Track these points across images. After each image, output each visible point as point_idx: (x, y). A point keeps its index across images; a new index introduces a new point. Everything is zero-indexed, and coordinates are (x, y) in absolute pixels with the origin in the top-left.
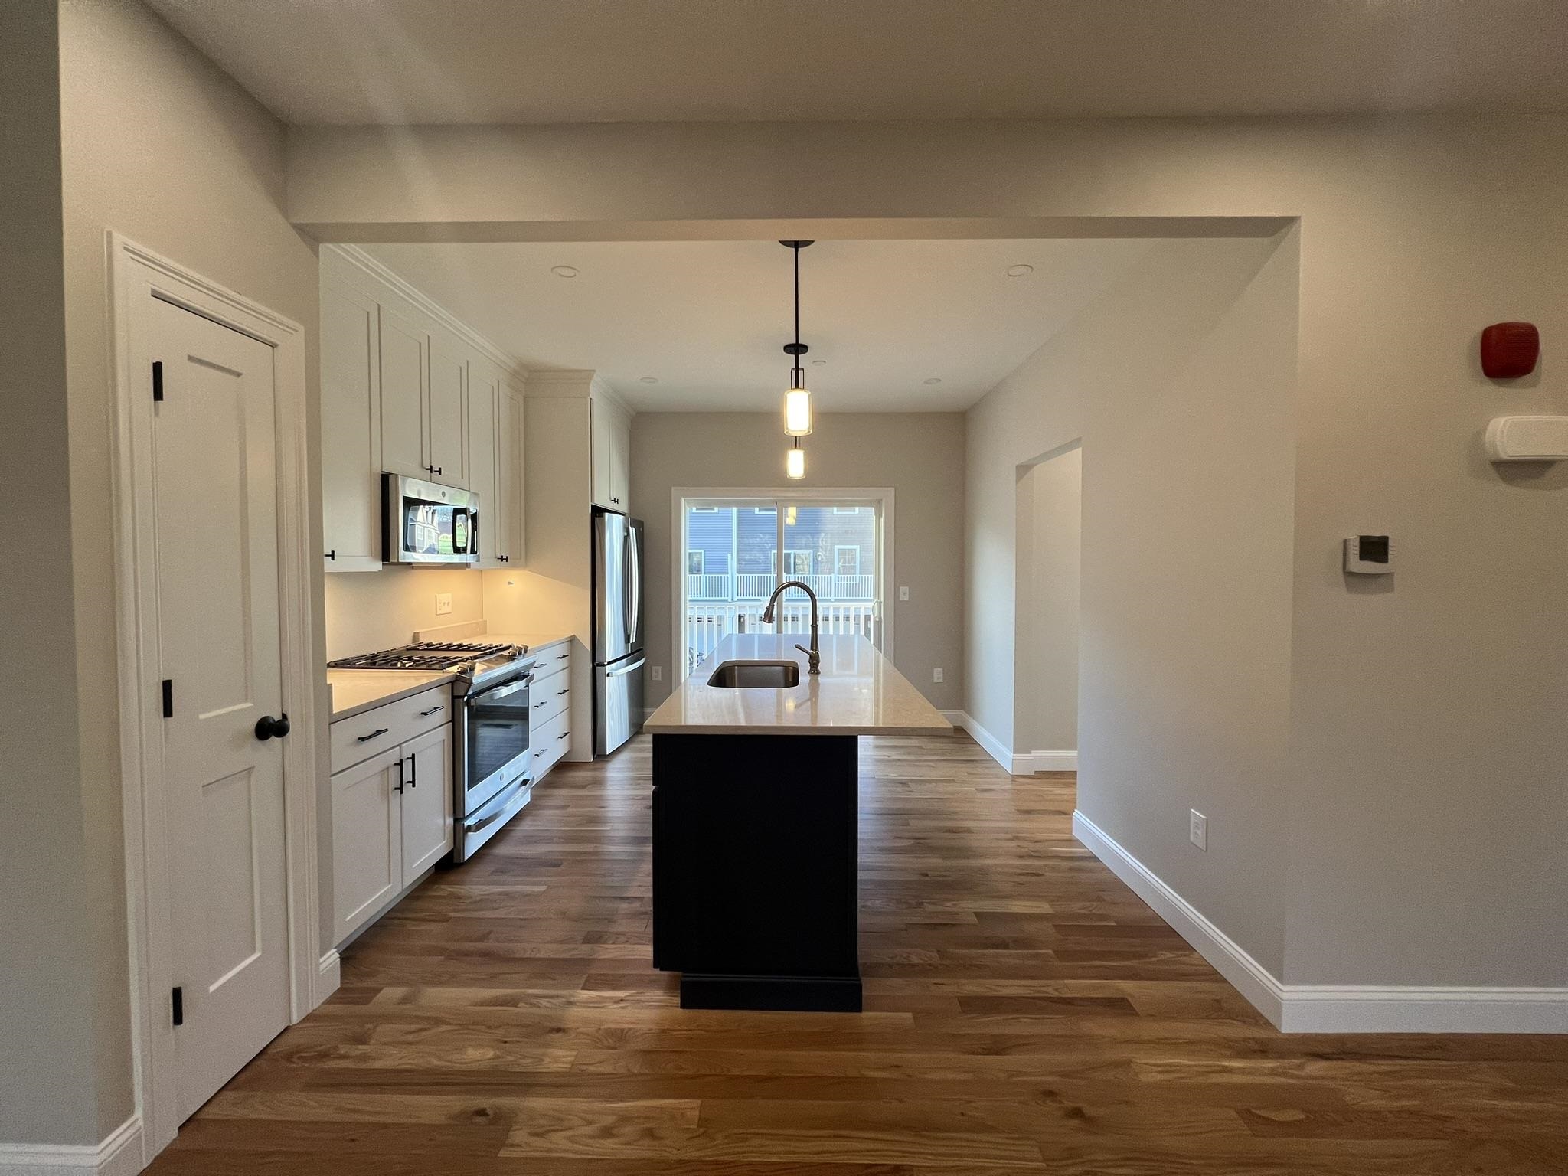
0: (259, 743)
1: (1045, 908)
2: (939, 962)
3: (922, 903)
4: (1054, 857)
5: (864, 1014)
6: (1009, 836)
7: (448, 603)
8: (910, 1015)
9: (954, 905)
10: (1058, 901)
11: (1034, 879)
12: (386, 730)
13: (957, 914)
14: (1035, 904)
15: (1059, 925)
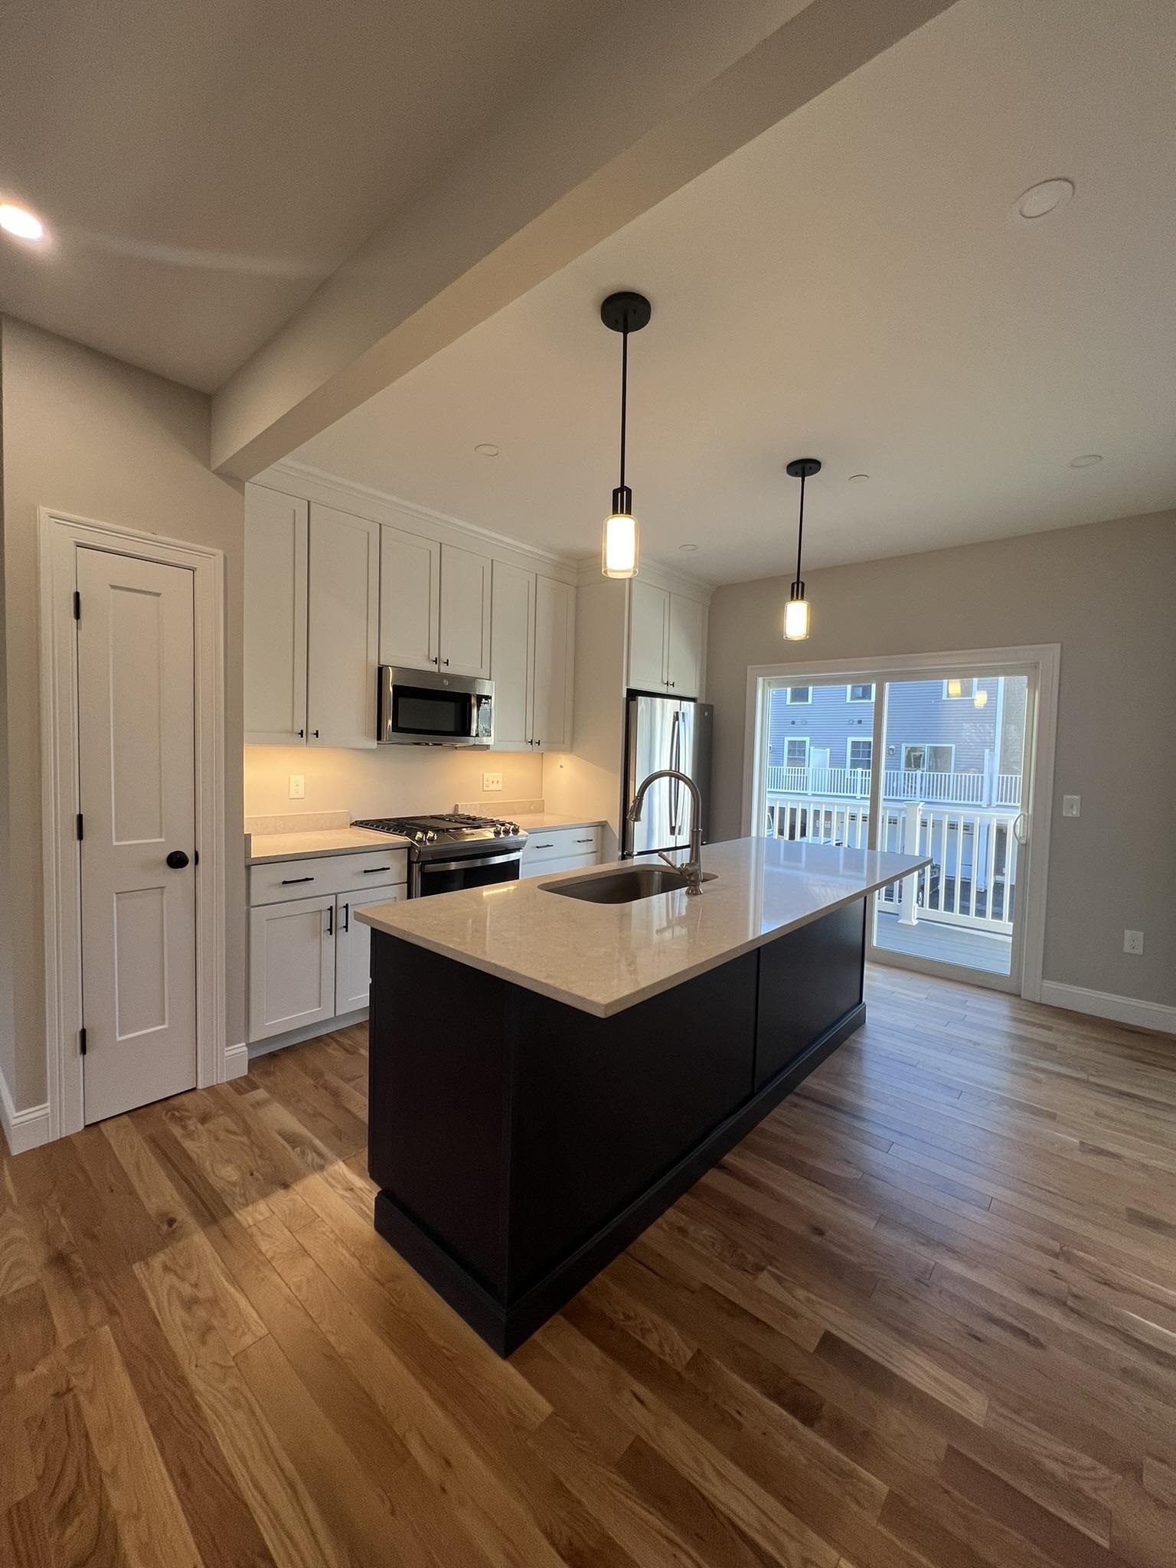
0: (171, 870)
1: (974, 1406)
2: (679, 1369)
3: (762, 1269)
4: (1113, 1330)
5: (506, 1367)
6: (1056, 1246)
7: (498, 782)
8: (547, 1408)
9: (808, 1300)
10: (1018, 1412)
11: (1020, 1346)
12: (312, 879)
13: (796, 1316)
14: (958, 1385)
15: (959, 1453)
